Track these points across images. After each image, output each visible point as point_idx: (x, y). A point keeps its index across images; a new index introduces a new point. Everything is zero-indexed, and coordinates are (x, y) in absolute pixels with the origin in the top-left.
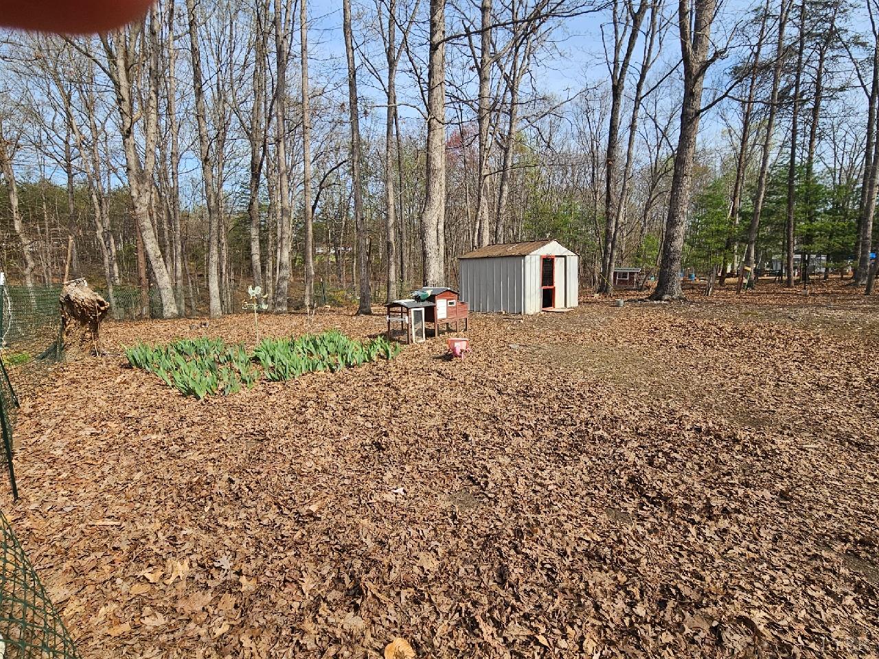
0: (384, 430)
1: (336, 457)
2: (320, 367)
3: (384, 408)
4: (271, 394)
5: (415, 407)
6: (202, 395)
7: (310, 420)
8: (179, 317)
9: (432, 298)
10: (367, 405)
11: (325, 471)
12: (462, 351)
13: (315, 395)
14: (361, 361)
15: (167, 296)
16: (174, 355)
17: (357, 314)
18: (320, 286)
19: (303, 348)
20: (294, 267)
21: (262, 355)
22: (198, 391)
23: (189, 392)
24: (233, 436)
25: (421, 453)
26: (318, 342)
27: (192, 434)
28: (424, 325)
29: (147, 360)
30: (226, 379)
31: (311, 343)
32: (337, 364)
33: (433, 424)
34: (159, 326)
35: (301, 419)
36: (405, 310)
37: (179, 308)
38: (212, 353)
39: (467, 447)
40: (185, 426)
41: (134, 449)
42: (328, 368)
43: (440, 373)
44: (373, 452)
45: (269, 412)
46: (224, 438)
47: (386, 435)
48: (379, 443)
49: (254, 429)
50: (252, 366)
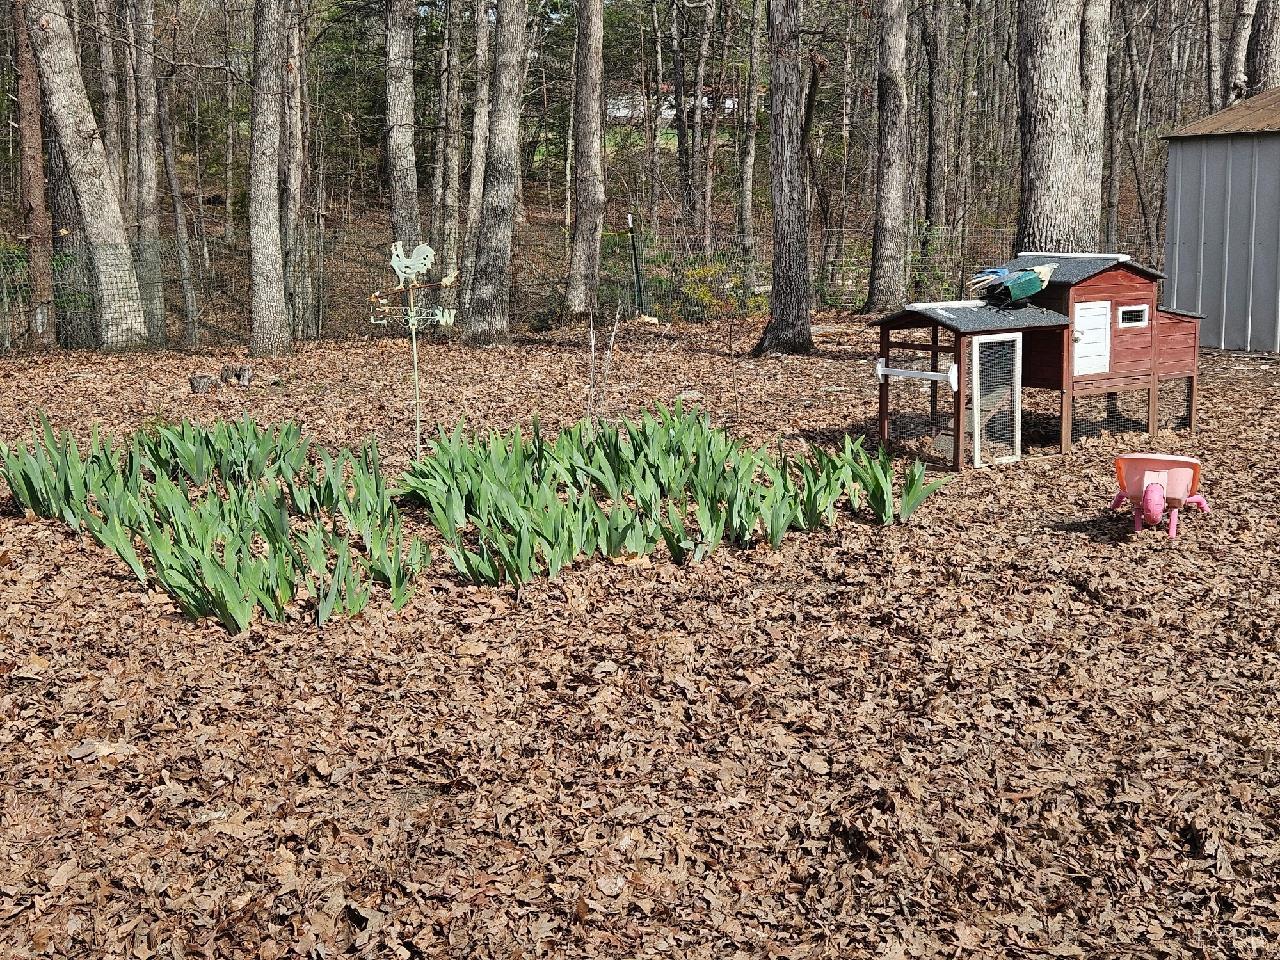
0: (875, 785)
1: (700, 869)
2: (634, 543)
3: (868, 706)
4: (467, 629)
5: (990, 710)
6: (245, 616)
7: (606, 727)
8: (149, 345)
9: (1056, 296)
10: (807, 687)
11: (663, 915)
12: (1171, 504)
13: (618, 641)
14: (783, 522)
15: (116, 276)
16: (151, 477)
17: (757, 352)
18: (623, 246)
19: (572, 471)
20: (529, 176)
21: (435, 490)
22: (232, 606)
23: (204, 608)
24: (353, 765)
25: (1018, 887)
26: (627, 452)
27: (222, 748)
28: (1018, 399)
29: (68, 493)
30: (318, 567)
31: (600, 454)
32: (693, 532)
33: (1060, 777)
34: (92, 377)
35: (574, 721)
36: (944, 338)
37: (149, 317)
38: (269, 473)
39: (1198, 880)
40: (196, 719)
41: (46, 783)
42: (662, 544)
43: (1082, 586)
44: (837, 867)
45: (464, 692)
46: (323, 769)
47: (885, 806)
48: (858, 834)
49: (421, 746)
50: (402, 526)
